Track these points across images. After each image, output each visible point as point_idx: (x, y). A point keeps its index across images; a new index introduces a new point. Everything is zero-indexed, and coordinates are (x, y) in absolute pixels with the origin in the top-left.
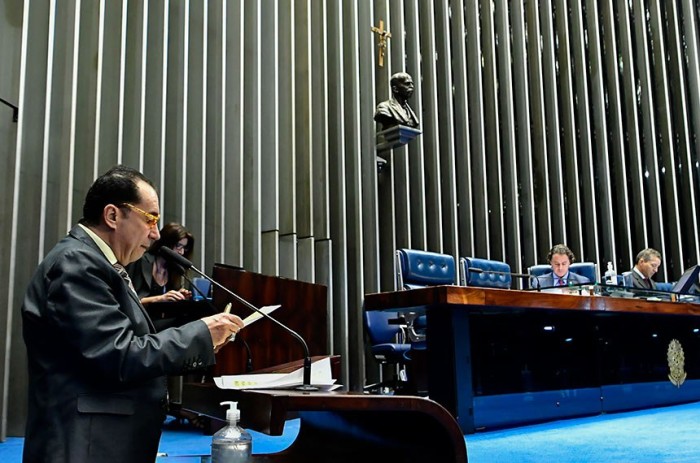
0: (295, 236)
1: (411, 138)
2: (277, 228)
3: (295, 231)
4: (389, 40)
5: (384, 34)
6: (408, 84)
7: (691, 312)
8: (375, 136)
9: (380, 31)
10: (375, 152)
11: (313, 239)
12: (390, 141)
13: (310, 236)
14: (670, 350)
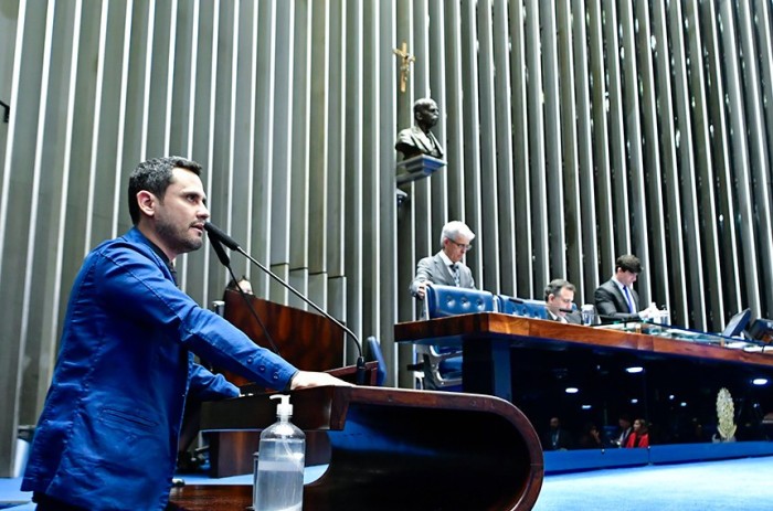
0: (306, 271)
1: (434, 169)
2: (287, 261)
3: (306, 265)
4: (412, 64)
5: (407, 57)
6: (433, 111)
7: (742, 359)
8: (395, 167)
9: (403, 54)
10: (395, 184)
11: (326, 276)
12: (412, 172)
13: (322, 273)
14: (719, 399)
